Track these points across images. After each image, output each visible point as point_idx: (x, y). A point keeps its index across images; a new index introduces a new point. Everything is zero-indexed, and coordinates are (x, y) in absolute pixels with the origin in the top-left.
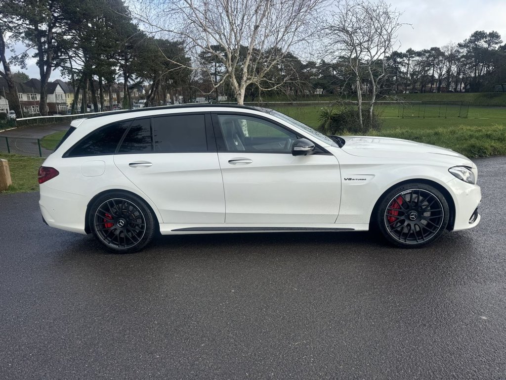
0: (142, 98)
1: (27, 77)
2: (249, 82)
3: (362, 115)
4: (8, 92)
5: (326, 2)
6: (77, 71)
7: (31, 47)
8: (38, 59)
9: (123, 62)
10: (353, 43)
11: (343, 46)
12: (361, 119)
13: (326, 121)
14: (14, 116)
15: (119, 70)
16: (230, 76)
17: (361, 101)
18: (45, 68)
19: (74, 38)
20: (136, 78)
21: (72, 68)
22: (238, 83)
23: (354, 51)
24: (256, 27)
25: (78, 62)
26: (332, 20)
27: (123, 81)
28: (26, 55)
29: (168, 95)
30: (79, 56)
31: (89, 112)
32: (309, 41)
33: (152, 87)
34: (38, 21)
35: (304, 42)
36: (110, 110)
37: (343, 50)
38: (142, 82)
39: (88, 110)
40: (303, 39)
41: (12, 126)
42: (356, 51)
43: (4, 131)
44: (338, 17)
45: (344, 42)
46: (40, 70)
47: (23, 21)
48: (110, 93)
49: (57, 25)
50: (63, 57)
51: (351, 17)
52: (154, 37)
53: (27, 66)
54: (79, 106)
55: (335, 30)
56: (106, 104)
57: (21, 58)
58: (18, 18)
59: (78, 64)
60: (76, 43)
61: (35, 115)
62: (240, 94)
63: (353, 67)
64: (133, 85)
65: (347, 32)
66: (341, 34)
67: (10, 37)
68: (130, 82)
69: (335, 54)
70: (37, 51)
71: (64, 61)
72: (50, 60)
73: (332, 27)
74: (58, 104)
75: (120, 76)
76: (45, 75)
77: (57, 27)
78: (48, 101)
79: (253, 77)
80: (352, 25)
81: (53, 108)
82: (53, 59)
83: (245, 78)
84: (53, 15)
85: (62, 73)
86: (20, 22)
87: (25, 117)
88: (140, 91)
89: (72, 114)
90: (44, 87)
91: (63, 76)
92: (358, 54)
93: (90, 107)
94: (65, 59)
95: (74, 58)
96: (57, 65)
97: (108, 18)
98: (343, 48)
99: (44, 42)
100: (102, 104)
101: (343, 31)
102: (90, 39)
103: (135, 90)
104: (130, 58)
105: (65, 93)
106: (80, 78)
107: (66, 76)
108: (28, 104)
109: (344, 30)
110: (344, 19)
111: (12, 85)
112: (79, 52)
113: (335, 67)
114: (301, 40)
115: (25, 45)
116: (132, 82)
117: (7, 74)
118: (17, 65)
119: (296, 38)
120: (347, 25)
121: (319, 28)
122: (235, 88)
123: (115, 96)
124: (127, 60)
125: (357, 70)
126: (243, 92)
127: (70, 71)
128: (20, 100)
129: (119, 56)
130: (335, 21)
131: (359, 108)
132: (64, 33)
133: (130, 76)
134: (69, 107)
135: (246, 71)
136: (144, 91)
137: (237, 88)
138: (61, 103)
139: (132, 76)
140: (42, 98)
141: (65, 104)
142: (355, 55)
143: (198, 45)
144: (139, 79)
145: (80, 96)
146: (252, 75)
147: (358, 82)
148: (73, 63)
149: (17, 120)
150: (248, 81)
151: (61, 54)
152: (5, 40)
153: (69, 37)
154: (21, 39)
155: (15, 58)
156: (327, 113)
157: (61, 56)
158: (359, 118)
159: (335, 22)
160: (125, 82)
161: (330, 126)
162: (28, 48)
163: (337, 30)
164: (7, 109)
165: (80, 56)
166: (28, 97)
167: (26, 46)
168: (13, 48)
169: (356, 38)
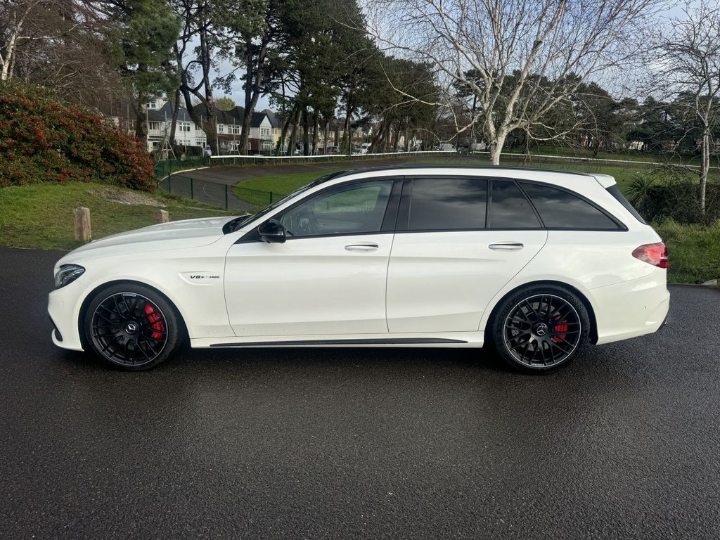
0: (367, 140)
1: (233, 104)
2: (513, 127)
3: (707, 193)
4: (206, 121)
5: (662, 3)
6: (288, 99)
7: (238, 66)
8: (245, 81)
9: (347, 90)
10: (706, 73)
11: (687, 76)
12: (704, 199)
13: (638, 196)
14: (209, 152)
15: (341, 101)
16: (484, 117)
17: (707, 169)
18: (252, 93)
19: (291, 57)
20: (363, 113)
21: (284, 95)
22: (495, 127)
23: (706, 85)
24: (537, 44)
25: (292, 88)
26: (672, 33)
27: (345, 116)
28: (232, 76)
29: (403, 138)
30: (294, 80)
31: (296, 155)
32: (623, 66)
33: (382, 125)
34: (250, 34)
35: (613, 67)
36: (323, 154)
37: (686, 83)
38: (370, 118)
39: (297, 151)
40: (613, 64)
41: (204, 165)
42: (709, 86)
43: (195, 169)
44: (684, 28)
45: (689, 69)
46: (246, 95)
47: (235, 34)
48: (326, 130)
49: (274, 39)
50: (276, 81)
51: (707, 29)
52: (393, 57)
53: (232, 91)
54: (286, 145)
55: (674, 50)
56: (319, 145)
57: (227, 80)
58: (230, 30)
59: (291, 91)
60: (292, 63)
61: (233, 153)
62: (496, 144)
63: (701, 111)
64: (357, 122)
65: (698, 53)
66: (686, 57)
67: (217, 53)
68: (353, 118)
69: (669, 89)
70: (246, 72)
71: (276, 85)
72: (259, 84)
73: (669, 44)
74: (262, 141)
75: (342, 108)
76: (250, 102)
77: (273, 41)
78: (250, 137)
79: (521, 119)
80: (707, 42)
81: (256, 146)
82: (263, 83)
83: (507, 121)
84: (269, 25)
85: (270, 102)
86: (231, 35)
87: (221, 154)
88: (366, 130)
89: (276, 156)
90: (248, 117)
91: (271, 106)
92: (713, 91)
93: (299, 148)
94: (278, 82)
95: (288, 83)
96: (266, 91)
97: (337, 30)
98: (685, 79)
99: (255, 61)
100: (314, 145)
101: (689, 52)
102: (310, 58)
103: (360, 129)
104: (358, 84)
105: (273, 127)
106: (290, 109)
107: (275, 106)
108: (228, 138)
109: (691, 49)
110: (695, 30)
111: (211, 114)
112: (295, 75)
113: (669, 109)
114: (610, 65)
115: (232, 63)
116: (356, 119)
117: (208, 100)
118: (221, 89)
119: (600, 62)
120: (698, 41)
121: (645, 46)
122: (490, 135)
123: (332, 135)
124: (353, 87)
125: (706, 117)
126: (501, 141)
127: (281, 99)
128: (218, 132)
129: (344, 81)
130: (679, 35)
131: (701, 181)
132: (281, 50)
133: (354, 110)
134: (275, 147)
135: (511, 110)
136: (370, 131)
137: (493, 135)
138: (267, 141)
139: (357, 110)
140: (243, 132)
141: (270, 141)
142: (707, 91)
143: (443, 69)
144: (365, 115)
145: (289, 133)
146: (519, 117)
147: (706, 138)
148: (286, 88)
149: (212, 157)
150: (511, 125)
151: (274, 77)
152: (211, 58)
153: (286, 55)
154: (229, 56)
155: (219, 80)
156: (642, 184)
157: (273, 79)
158: (699, 197)
159: (677, 36)
160: (347, 116)
161: (645, 204)
162: (234, 68)
163: (679, 50)
164: (204, 143)
165: (296, 80)
166: (230, 130)
167: (233, 65)
168: (218, 67)
169: (712, 64)
